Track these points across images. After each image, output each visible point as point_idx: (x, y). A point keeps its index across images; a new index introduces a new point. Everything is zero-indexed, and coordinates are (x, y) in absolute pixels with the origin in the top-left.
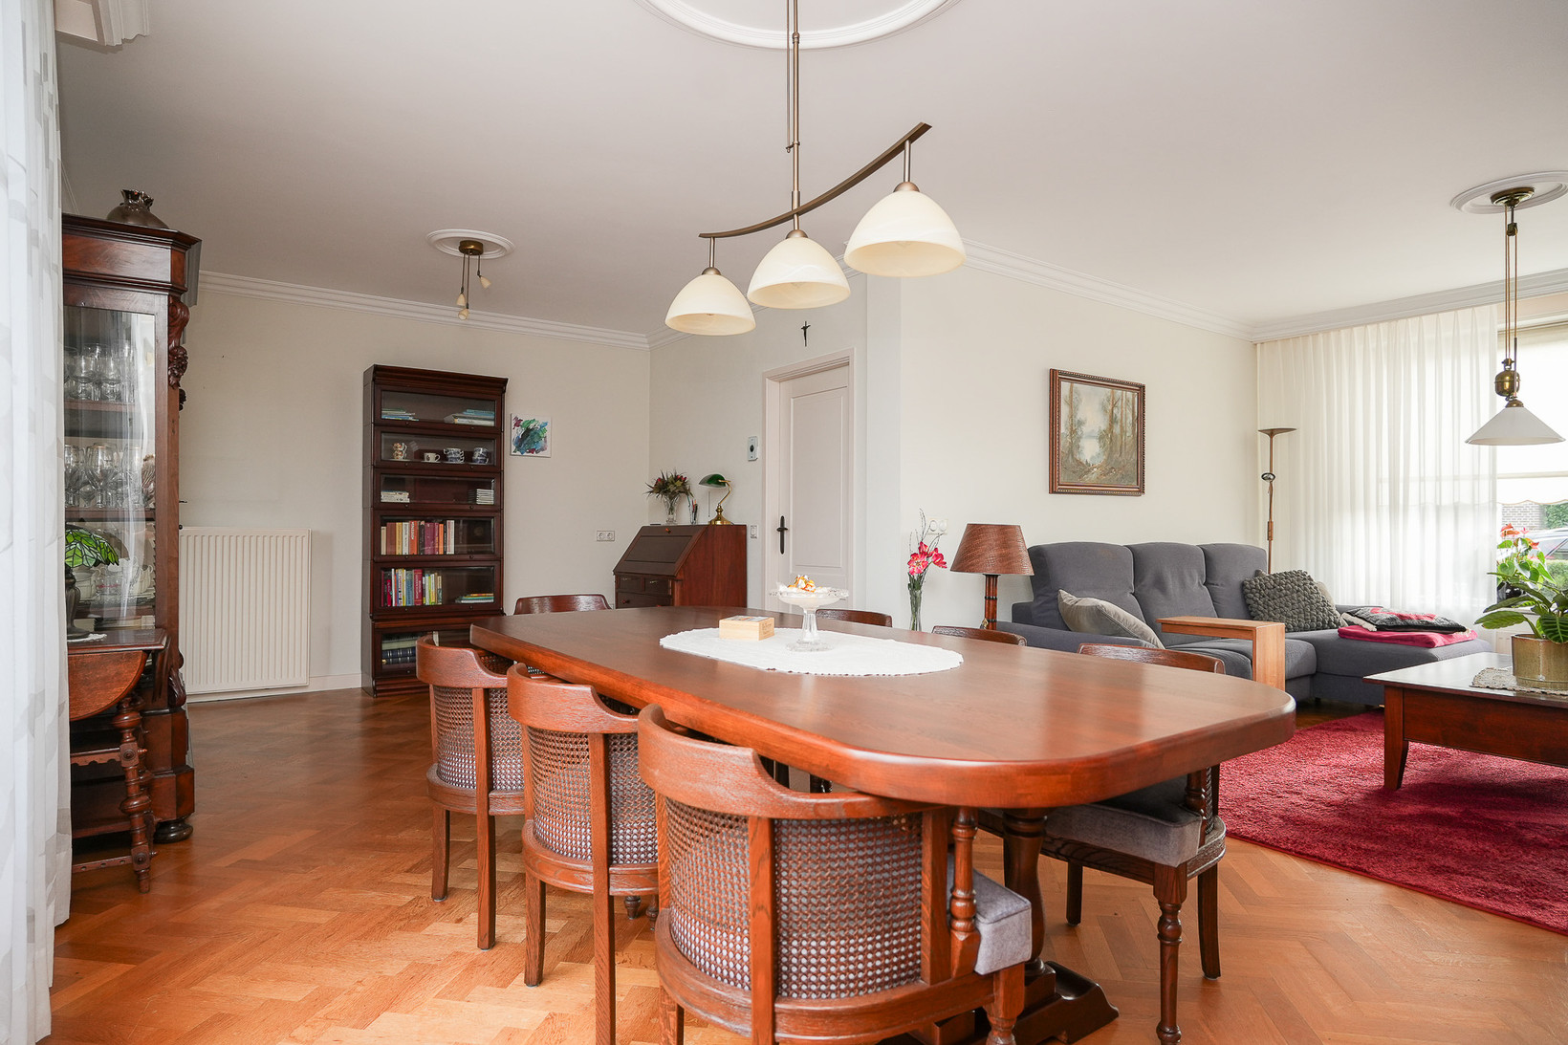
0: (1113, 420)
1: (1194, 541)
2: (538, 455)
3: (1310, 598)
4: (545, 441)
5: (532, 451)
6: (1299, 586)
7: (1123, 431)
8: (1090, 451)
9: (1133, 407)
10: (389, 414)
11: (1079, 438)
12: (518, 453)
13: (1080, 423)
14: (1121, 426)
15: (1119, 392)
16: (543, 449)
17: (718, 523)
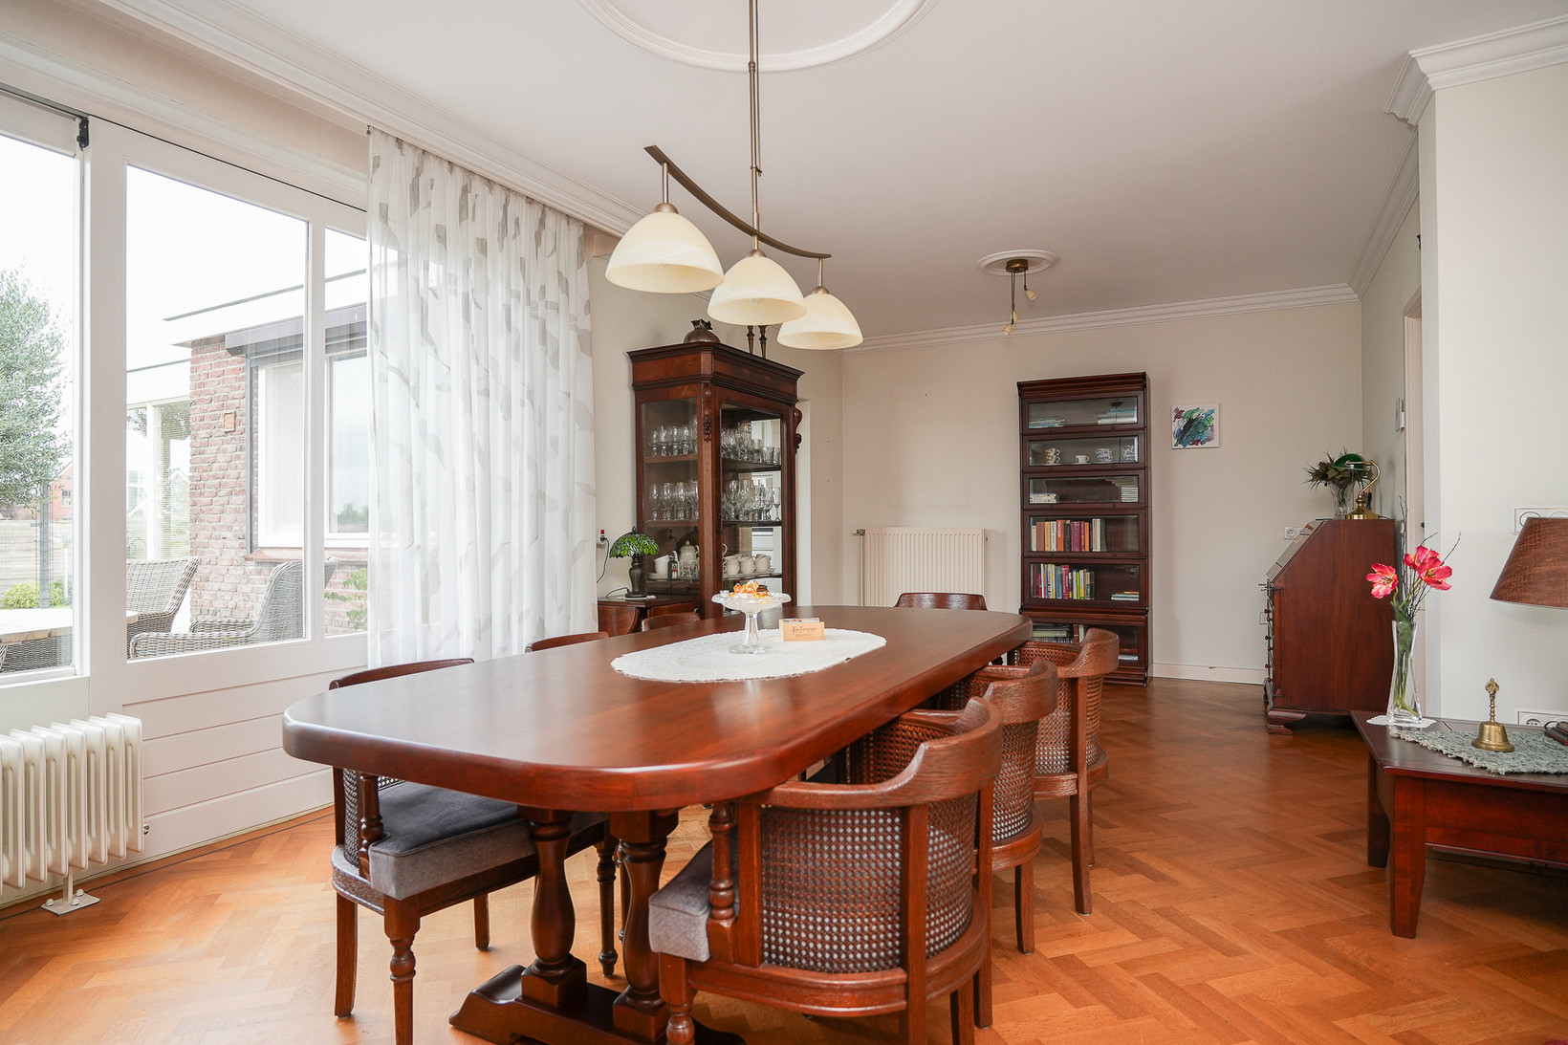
2: (1204, 446)
4: (1212, 431)
5: (1196, 442)
10: (1038, 424)
12: (1180, 446)
16: (1209, 440)
17: (1356, 517)
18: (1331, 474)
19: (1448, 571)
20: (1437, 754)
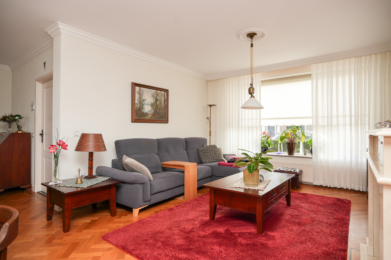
0: (157, 100)
1: (183, 137)
3: (215, 153)
6: (213, 149)
7: (161, 104)
8: (147, 109)
9: (164, 96)
11: (143, 105)
13: (144, 100)
14: (160, 102)
15: (159, 91)
17: (19, 132)
18: (7, 119)
19: (67, 146)
20: (70, 188)
